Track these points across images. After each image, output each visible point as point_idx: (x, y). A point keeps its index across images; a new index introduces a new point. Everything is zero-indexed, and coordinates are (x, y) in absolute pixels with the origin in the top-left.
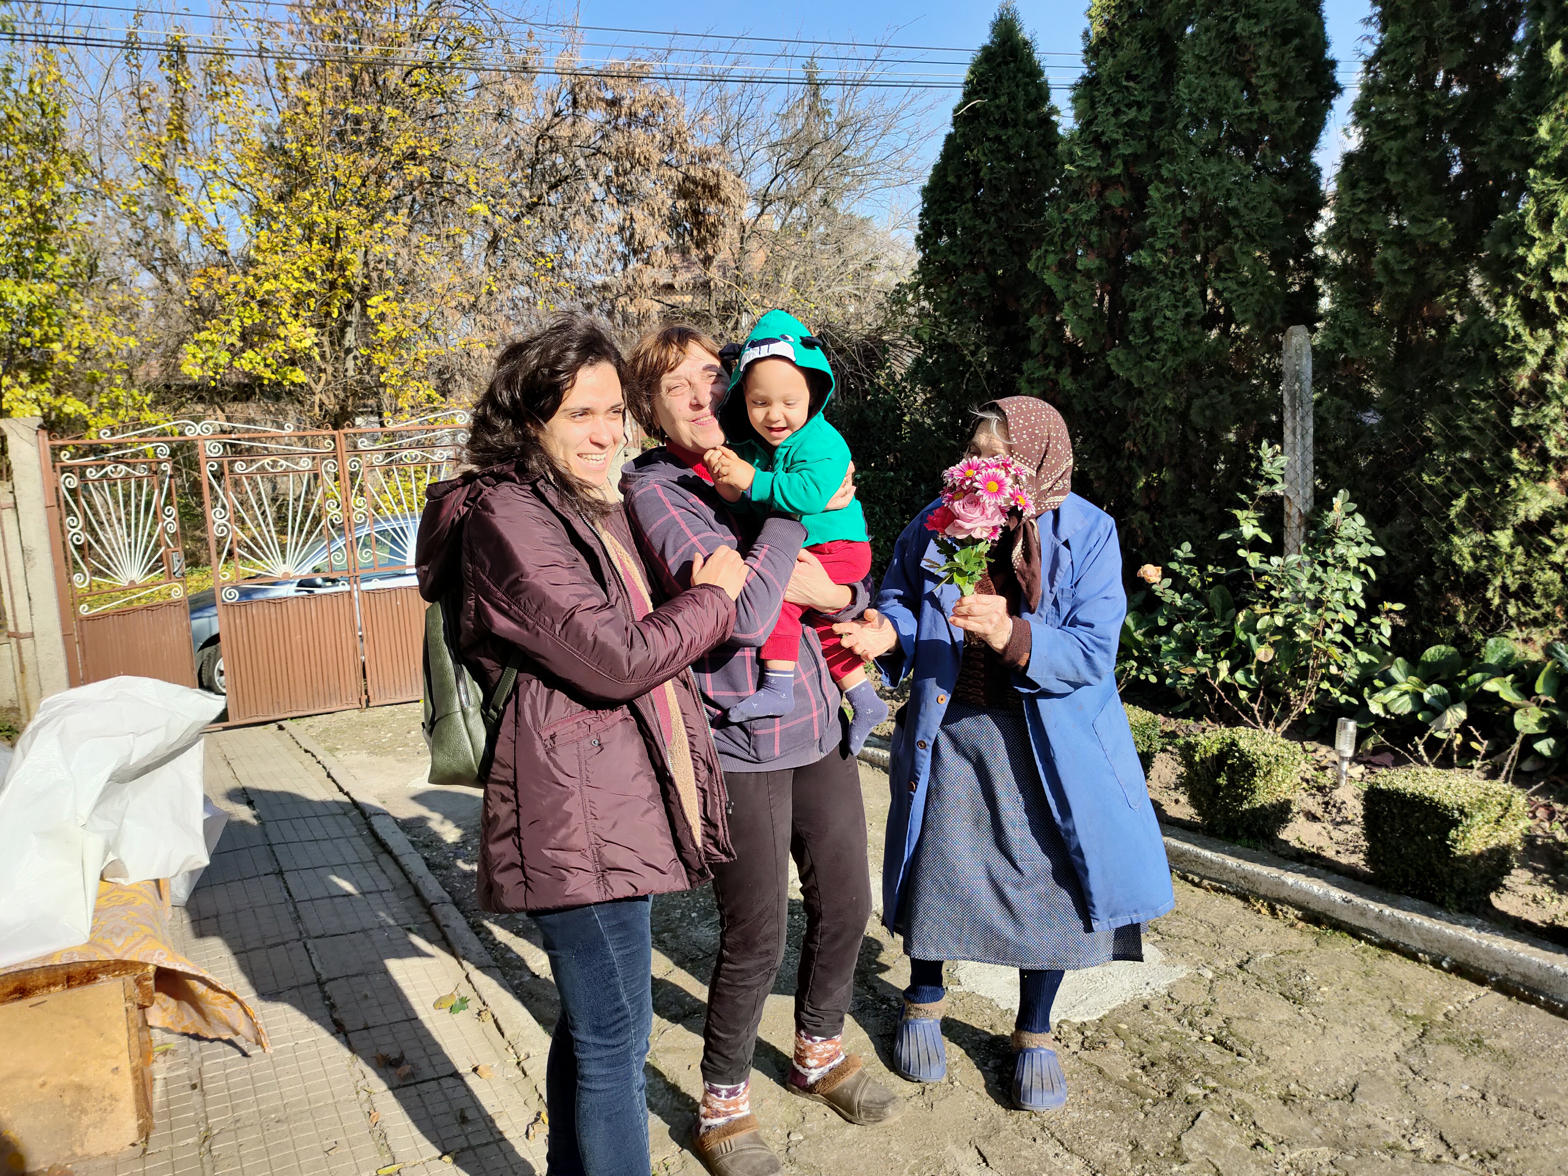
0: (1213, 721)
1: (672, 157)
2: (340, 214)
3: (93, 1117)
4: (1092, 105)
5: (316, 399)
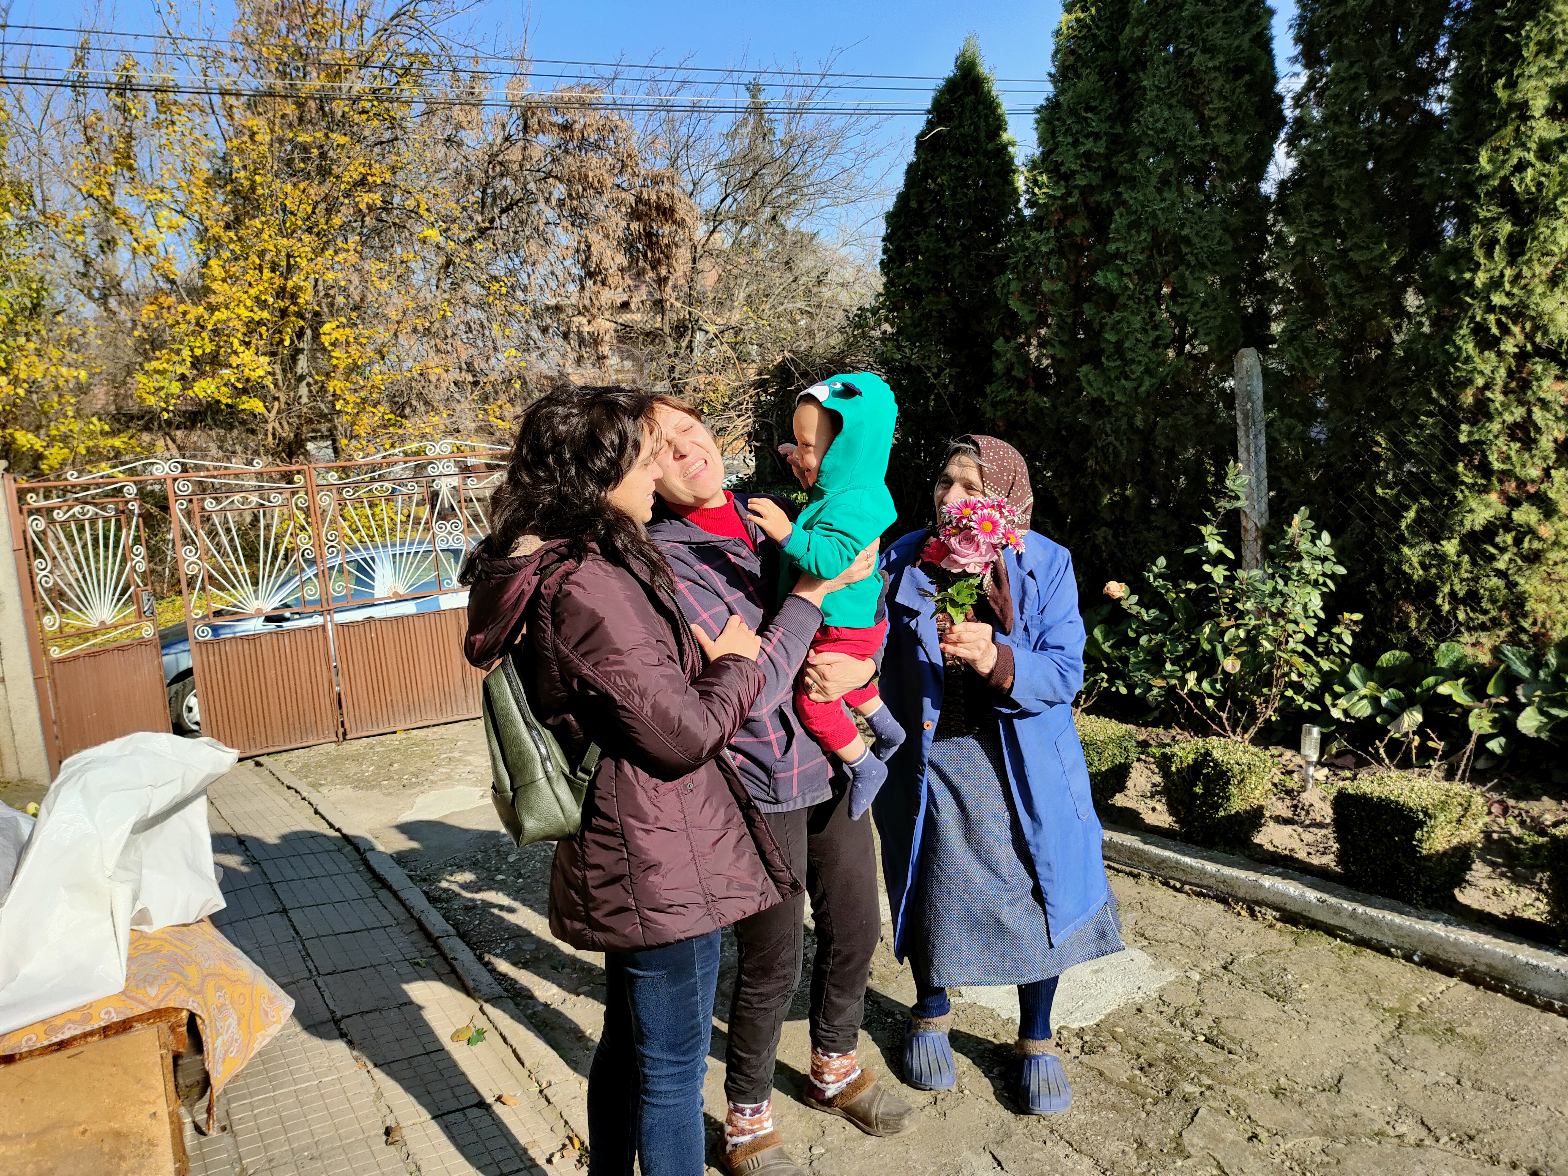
0: (1182, 729)
1: (623, 180)
2: (292, 241)
3: (132, 1162)
4: (1053, 134)
5: (270, 427)
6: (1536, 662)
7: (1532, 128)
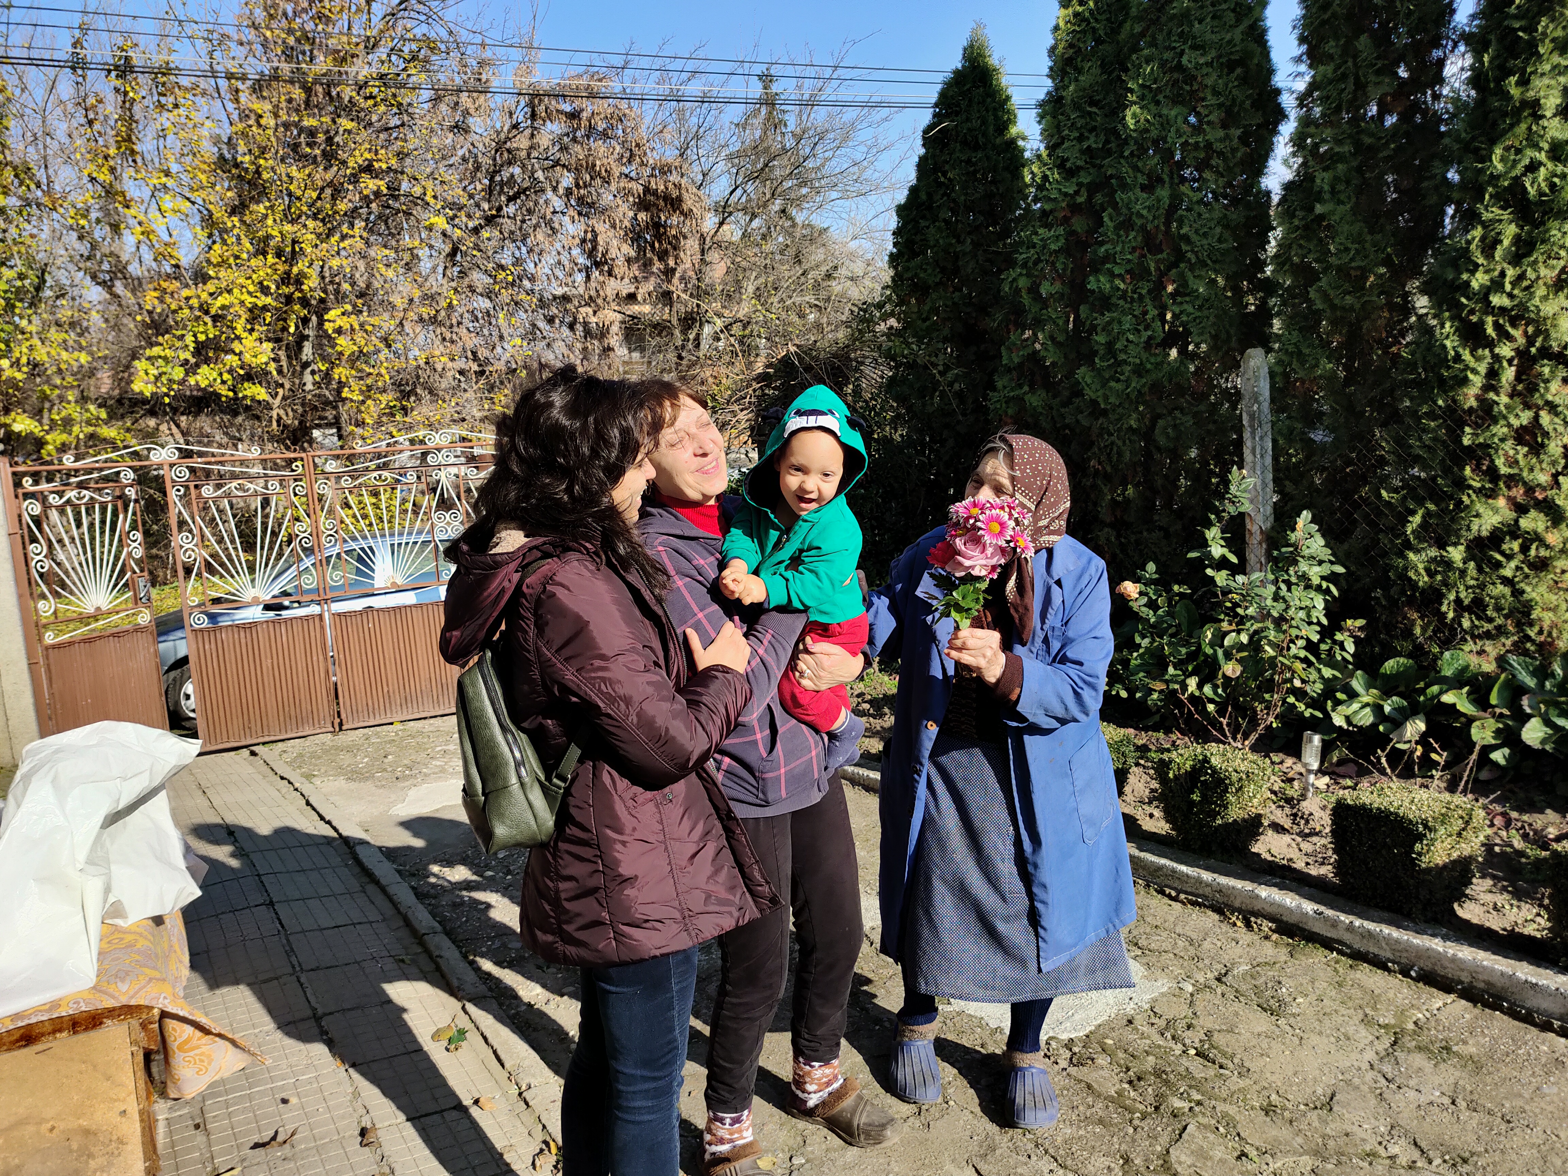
0: (1183, 734)
1: (631, 169)
2: (297, 227)
3: (100, 1161)
4: (1058, 127)
5: (274, 414)
6: (1542, 673)
7: (1544, 128)
